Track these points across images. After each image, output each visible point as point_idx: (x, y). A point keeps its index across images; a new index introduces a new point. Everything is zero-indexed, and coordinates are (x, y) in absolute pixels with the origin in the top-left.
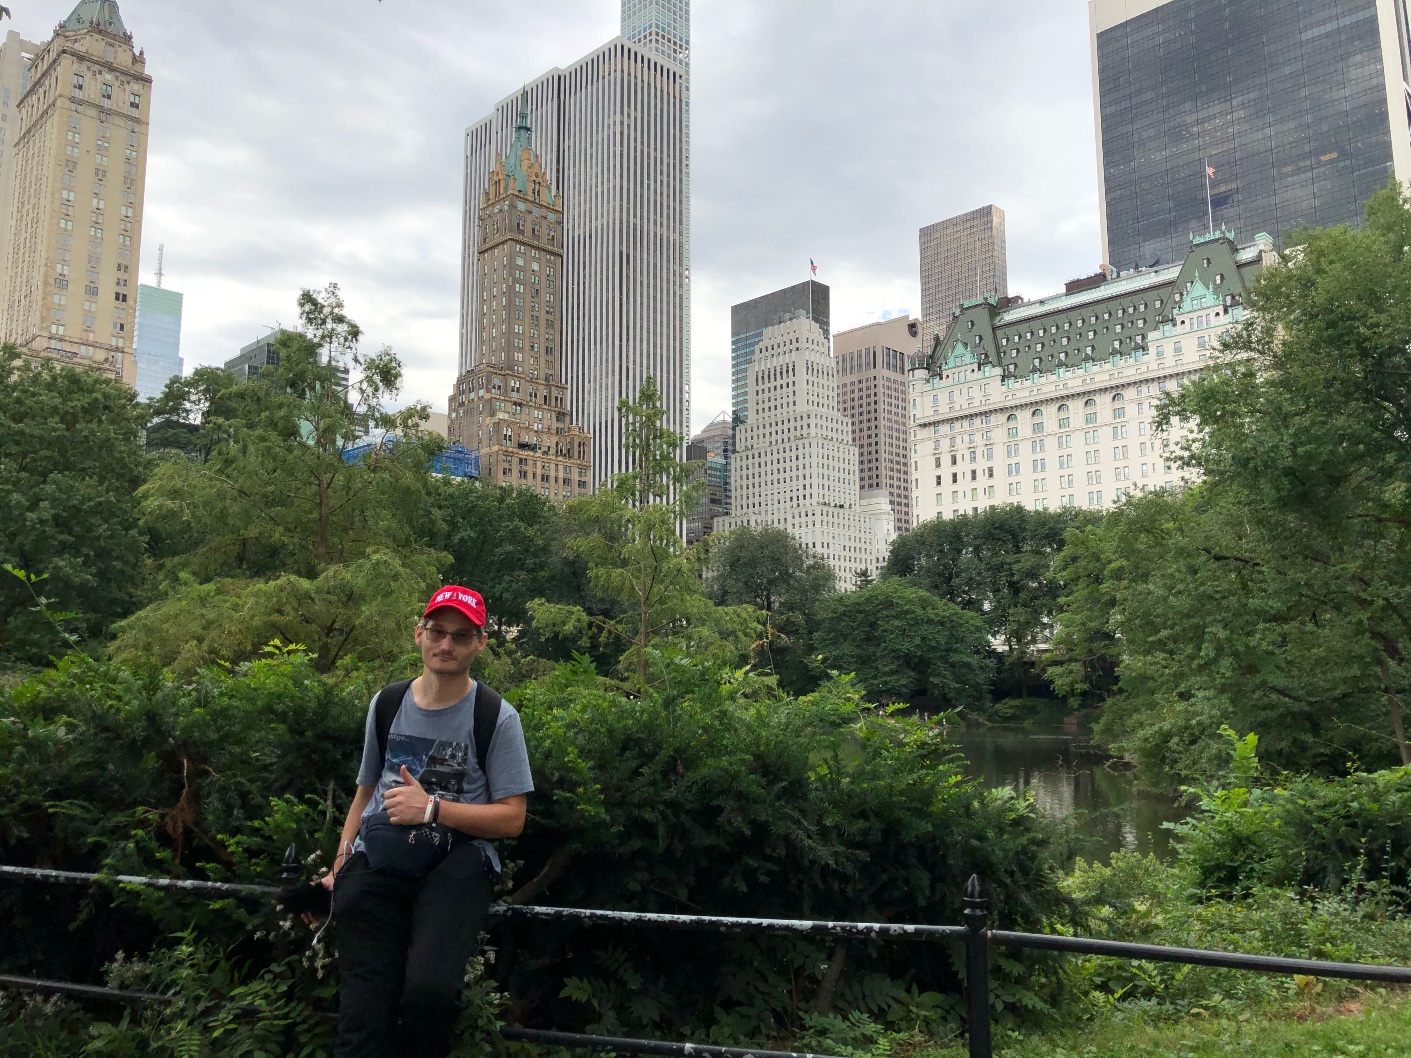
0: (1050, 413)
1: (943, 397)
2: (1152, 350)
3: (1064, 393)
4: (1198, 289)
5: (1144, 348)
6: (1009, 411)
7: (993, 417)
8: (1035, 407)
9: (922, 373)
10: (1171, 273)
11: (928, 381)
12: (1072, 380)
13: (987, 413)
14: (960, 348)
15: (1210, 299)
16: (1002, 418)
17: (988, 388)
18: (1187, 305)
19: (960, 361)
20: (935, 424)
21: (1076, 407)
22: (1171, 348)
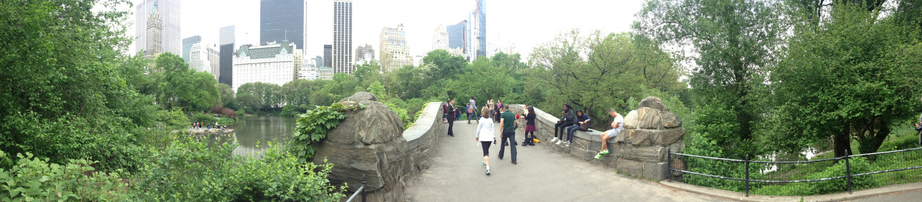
0: (258, 65)
1: (239, 60)
2: (276, 57)
3: (261, 62)
4: (284, 49)
5: (275, 57)
6: (251, 64)
7: (248, 65)
8: (256, 64)
9: (235, 56)
10: (279, 45)
12: (262, 60)
14: (243, 52)
15: (286, 51)
16: (250, 65)
17: (248, 60)
18: (282, 51)
19: (243, 55)
20: (237, 65)
21: (263, 65)
22: (279, 57)
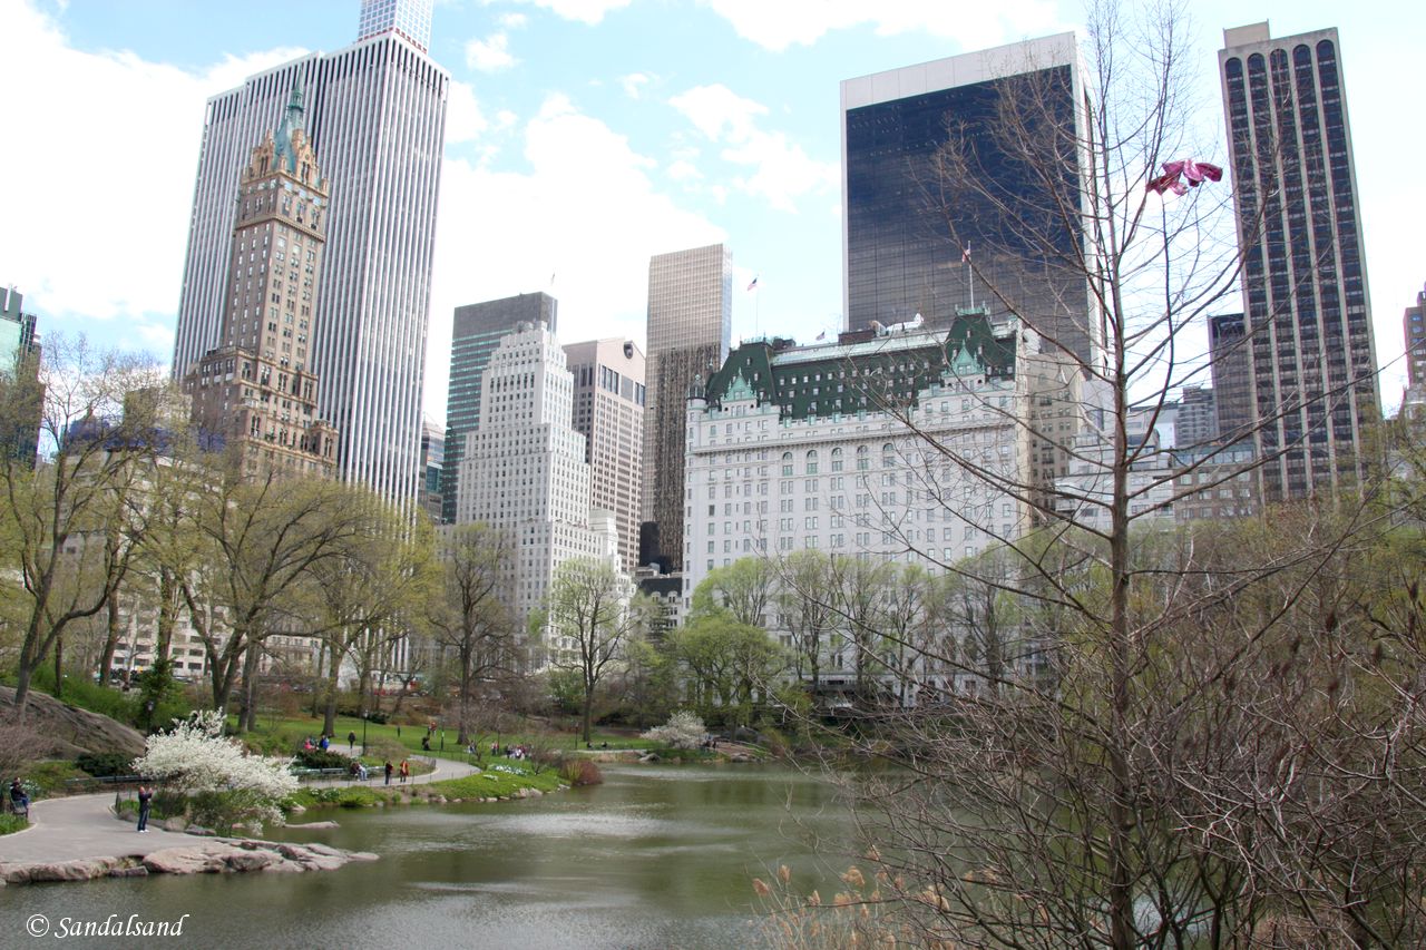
1: (721, 428)
2: (922, 406)
3: (839, 437)
4: (965, 356)
5: (916, 405)
6: (785, 449)
7: (770, 453)
8: (810, 447)
9: (700, 403)
10: (939, 338)
11: (706, 411)
12: (846, 425)
13: (764, 449)
14: (739, 383)
15: (974, 367)
16: (778, 455)
17: (766, 424)
18: (953, 369)
19: (740, 393)
20: (712, 454)
21: (849, 451)
22: (939, 407)
